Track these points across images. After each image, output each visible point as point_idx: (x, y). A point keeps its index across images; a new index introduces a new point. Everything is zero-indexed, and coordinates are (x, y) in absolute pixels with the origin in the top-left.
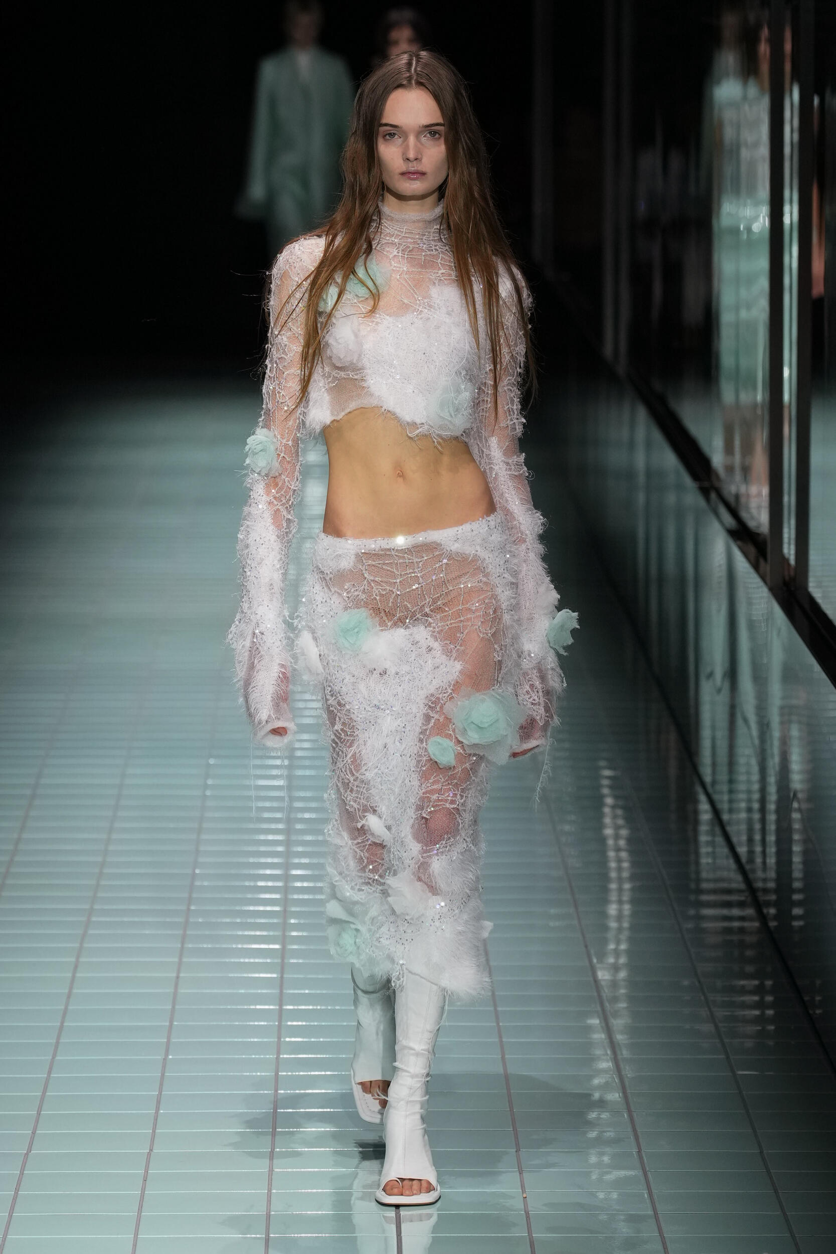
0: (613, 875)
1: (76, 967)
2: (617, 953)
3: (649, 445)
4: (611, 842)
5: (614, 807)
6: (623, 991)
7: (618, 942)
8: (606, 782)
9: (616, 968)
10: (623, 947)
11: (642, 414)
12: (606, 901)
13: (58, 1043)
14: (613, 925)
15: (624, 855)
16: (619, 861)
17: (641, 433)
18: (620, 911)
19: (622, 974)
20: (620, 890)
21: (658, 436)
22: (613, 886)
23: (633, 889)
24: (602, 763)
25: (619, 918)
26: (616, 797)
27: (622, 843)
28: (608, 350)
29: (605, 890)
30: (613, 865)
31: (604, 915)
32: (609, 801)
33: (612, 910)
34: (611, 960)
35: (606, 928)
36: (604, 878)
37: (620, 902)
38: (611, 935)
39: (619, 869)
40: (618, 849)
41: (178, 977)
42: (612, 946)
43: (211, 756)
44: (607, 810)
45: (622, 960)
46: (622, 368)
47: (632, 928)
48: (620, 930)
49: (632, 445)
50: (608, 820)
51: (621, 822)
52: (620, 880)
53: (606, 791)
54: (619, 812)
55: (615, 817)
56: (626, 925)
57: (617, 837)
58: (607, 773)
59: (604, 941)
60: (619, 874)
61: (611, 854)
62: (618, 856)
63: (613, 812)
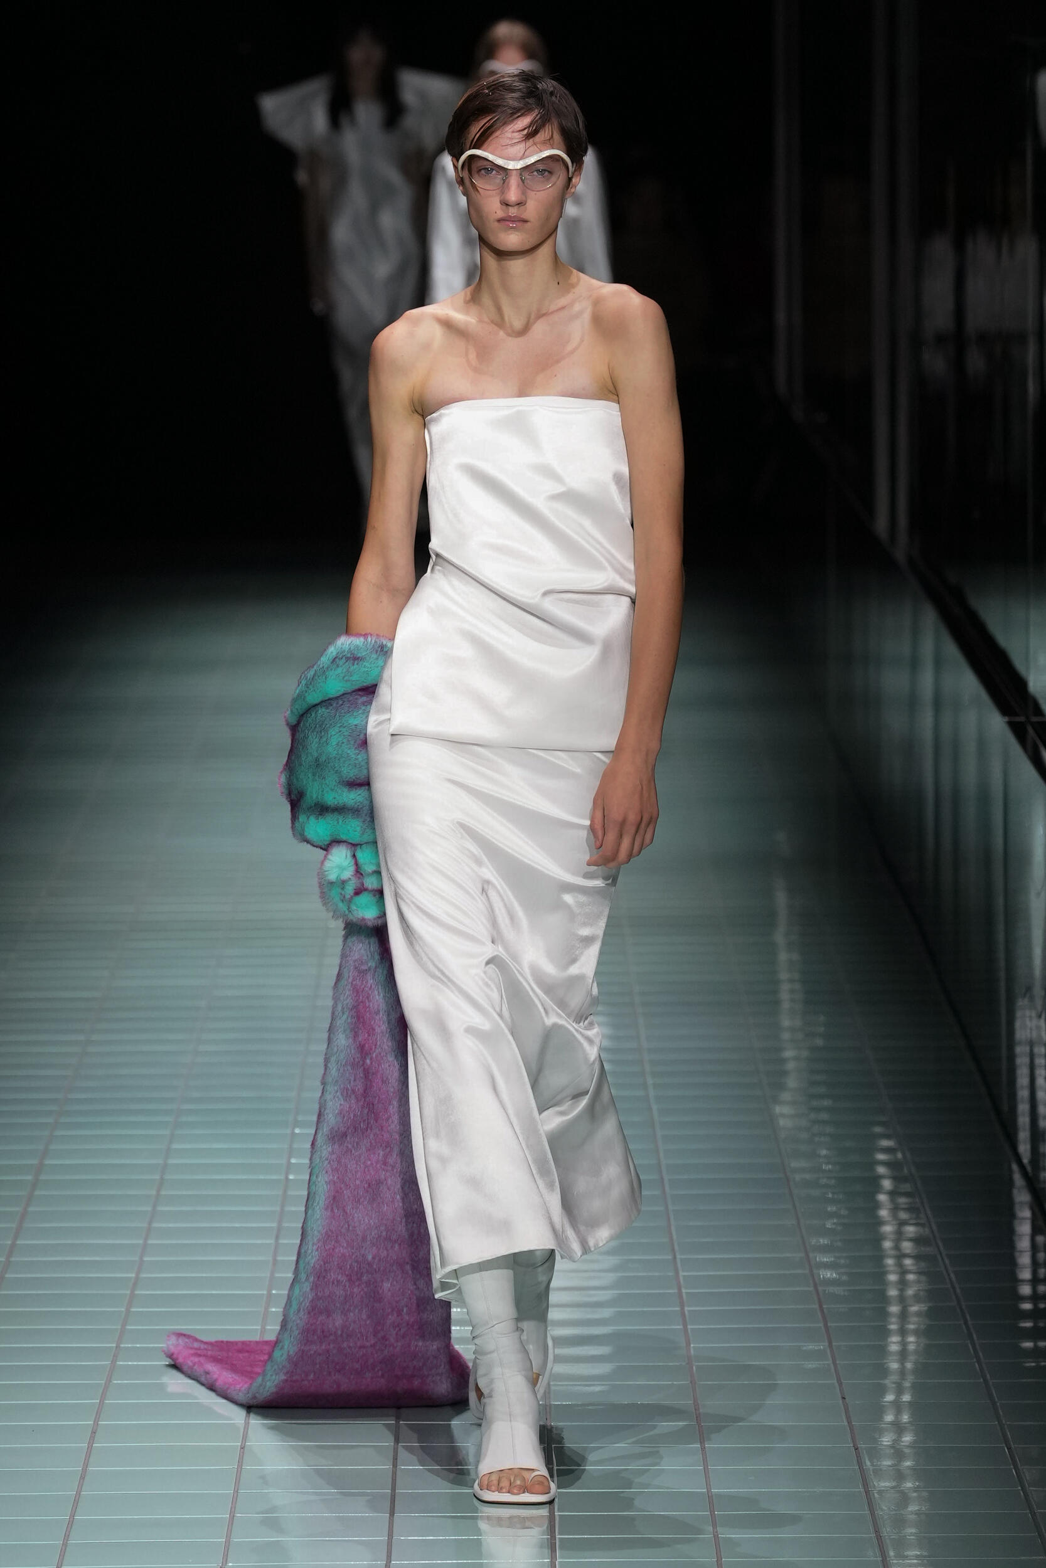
0: (893, 1292)
1: (94, 1433)
2: (897, 1406)
3: (939, 663)
4: (887, 1244)
5: (892, 1194)
6: (908, 1463)
7: (900, 1391)
8: (881, 1157)
9: (899, 1428)
10: (906, 1398)
11: (930, 618)
12: (884, 1333)
13: (65, 1545)
14: (895, 1366)
15: (908, 1262)
16: (903, 1272)
17: (927, 647)
18: (904, 1344)
19: (907, 1438)
20: (903, 1316)
21: (952, 650)
22: (894, 1309)
23: (918, 1314)
24: (878, 1130)
25: (903, 1354)
26: (895, 1178)
27: (907, 1246)
28: (881, 525)
29: (883, 1314)
30: (892, 1278)
31: (882, 1351)
32: (887, 1184)
33: (894, 1344)
34: (889, 1418)
35: (883, 1371)
36: (882, 1298)
37: (903, 1332)
38: (888, 1382)
39: (903, 1284)
40: (900, 1256)
41: (243, 1448)
42: (890, 1397)
44: (882, 1198)
45: (905, 1418)
47: (922, 1370)
48: (902, 1372)
49: (915, 664)
50: (885, 1213)
51: (904, 1214)
52: (902, 1299)
53: (881, 1170)
54: (902, 1200)
55: (895, 1209)
56: (909, 1366)
57: (899, 1236)
58: (885, 1143)
59: (882, 1390)
60: (902, 1290)
61: (890, 1262)
62: (900, 1265)
63: (892, 1201)
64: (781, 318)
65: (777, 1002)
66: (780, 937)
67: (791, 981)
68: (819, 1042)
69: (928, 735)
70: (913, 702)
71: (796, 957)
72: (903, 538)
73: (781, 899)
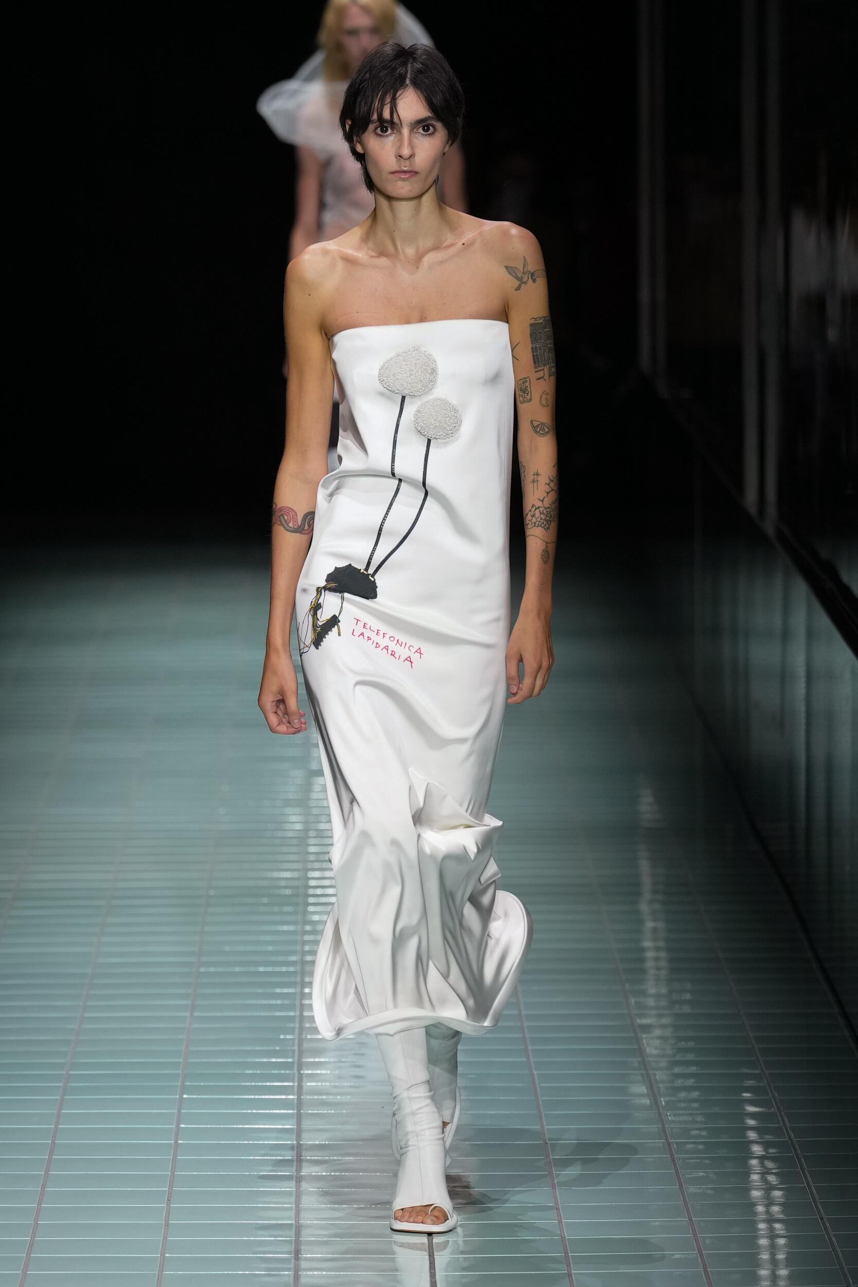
0: (764, 1256)
3: (811, 635)
4: (760, 1209)
5: (762, 1159)
8: (751, 1122)
11: (801, 589)
15: (778, 1226)
16: (773, 1236)
17: (799, 620)
21: (824, 622)
22: (765, 1272)
24: (744, 1095)
26: (766, 1145)
27: (776, 1211)
28: (751, 498)
29: (753, 1277)
30: (763, 1242)
32: (757, 1149)
36: (753, 1261)
39: (773, 1247)
40: (770, 1220)
43: (184, 1090)
44: (754, 1163)
46: (770, 528)
49: (786, 635)
50: (755, 1177)
51: (772, 1179)
52: (774, 1262)
53: (752, 1135)
54: (769, 1164)
55: (764, 1173)
57: (768, 1202)
58: (753, 1109)
60: (773, 1255)
61: (762, 1226)
62: (771, 1229)
63: (762, 1165)
64: (644, 295)
65: (643, 971)
66: (644, 907)
67: (657, 949)
68: (687, 1009)
69: (801, 707)
70: (784, 676)
71: (661, 925)
72: (772, 511)
73: (645, 866)
